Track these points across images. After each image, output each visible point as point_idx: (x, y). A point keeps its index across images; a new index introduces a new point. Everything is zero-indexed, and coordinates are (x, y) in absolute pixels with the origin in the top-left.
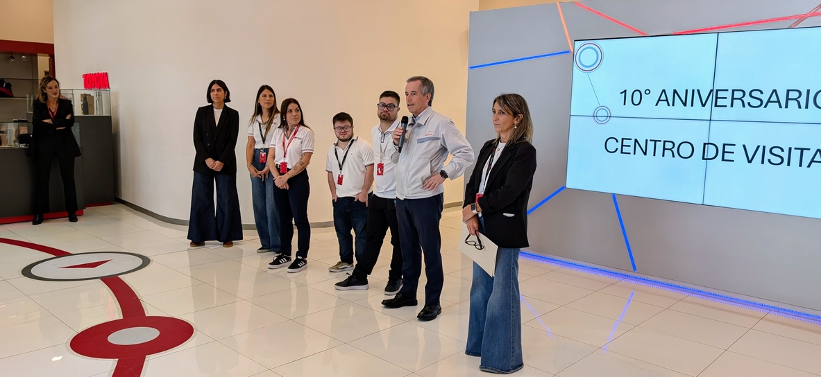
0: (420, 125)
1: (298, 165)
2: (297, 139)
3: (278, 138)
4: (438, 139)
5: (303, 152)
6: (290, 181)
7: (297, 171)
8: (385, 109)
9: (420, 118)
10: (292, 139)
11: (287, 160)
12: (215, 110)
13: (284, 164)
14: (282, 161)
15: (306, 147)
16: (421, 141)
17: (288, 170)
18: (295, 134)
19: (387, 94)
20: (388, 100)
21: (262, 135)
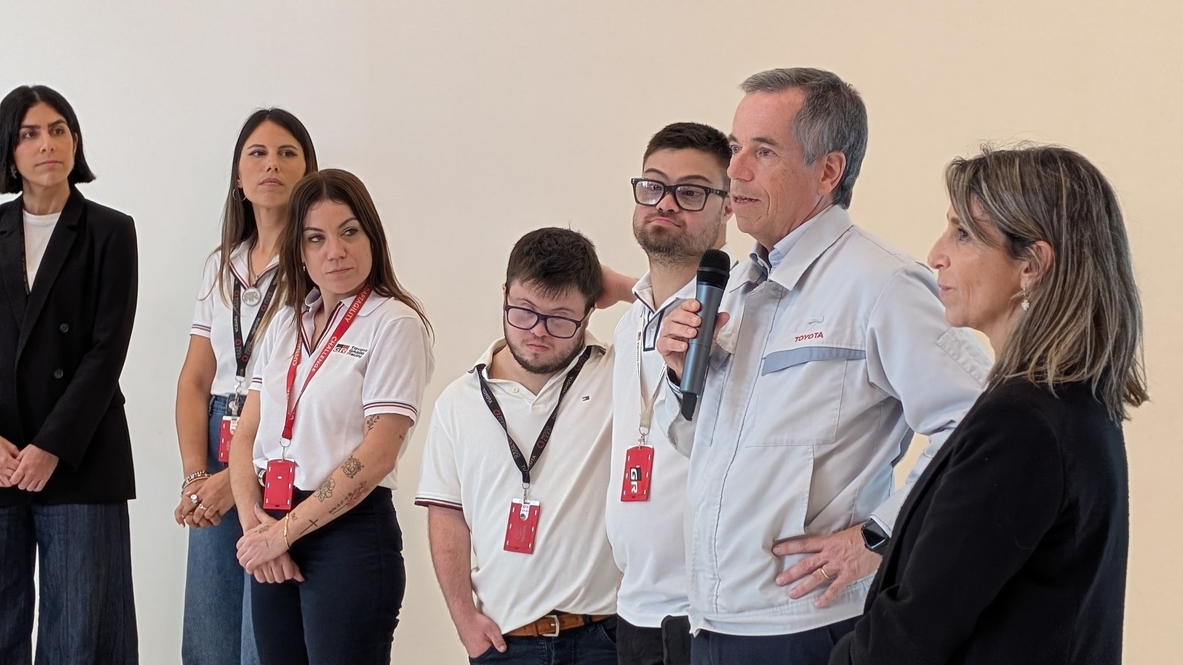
0: (780, 293)
1: (339, 475)
2: (346, 355)
3: (277, 346)
4: (852, 355)
5: (369, 412)
6: (301, 551)
7: (330, 502)
8: (666, 203)
9: (780, 256)
10: (325, 354)
11: (291, 450)
12: (29, 219)
13: (284, 468)
14: (276, 455)
15: (380, 393)
16: (777, 364)
17: (299, 496)
18: (340, 332)
19: (676, 137)
20: (678, 164)
21: (238, 335)
